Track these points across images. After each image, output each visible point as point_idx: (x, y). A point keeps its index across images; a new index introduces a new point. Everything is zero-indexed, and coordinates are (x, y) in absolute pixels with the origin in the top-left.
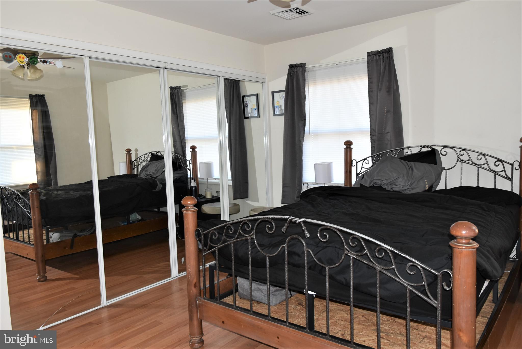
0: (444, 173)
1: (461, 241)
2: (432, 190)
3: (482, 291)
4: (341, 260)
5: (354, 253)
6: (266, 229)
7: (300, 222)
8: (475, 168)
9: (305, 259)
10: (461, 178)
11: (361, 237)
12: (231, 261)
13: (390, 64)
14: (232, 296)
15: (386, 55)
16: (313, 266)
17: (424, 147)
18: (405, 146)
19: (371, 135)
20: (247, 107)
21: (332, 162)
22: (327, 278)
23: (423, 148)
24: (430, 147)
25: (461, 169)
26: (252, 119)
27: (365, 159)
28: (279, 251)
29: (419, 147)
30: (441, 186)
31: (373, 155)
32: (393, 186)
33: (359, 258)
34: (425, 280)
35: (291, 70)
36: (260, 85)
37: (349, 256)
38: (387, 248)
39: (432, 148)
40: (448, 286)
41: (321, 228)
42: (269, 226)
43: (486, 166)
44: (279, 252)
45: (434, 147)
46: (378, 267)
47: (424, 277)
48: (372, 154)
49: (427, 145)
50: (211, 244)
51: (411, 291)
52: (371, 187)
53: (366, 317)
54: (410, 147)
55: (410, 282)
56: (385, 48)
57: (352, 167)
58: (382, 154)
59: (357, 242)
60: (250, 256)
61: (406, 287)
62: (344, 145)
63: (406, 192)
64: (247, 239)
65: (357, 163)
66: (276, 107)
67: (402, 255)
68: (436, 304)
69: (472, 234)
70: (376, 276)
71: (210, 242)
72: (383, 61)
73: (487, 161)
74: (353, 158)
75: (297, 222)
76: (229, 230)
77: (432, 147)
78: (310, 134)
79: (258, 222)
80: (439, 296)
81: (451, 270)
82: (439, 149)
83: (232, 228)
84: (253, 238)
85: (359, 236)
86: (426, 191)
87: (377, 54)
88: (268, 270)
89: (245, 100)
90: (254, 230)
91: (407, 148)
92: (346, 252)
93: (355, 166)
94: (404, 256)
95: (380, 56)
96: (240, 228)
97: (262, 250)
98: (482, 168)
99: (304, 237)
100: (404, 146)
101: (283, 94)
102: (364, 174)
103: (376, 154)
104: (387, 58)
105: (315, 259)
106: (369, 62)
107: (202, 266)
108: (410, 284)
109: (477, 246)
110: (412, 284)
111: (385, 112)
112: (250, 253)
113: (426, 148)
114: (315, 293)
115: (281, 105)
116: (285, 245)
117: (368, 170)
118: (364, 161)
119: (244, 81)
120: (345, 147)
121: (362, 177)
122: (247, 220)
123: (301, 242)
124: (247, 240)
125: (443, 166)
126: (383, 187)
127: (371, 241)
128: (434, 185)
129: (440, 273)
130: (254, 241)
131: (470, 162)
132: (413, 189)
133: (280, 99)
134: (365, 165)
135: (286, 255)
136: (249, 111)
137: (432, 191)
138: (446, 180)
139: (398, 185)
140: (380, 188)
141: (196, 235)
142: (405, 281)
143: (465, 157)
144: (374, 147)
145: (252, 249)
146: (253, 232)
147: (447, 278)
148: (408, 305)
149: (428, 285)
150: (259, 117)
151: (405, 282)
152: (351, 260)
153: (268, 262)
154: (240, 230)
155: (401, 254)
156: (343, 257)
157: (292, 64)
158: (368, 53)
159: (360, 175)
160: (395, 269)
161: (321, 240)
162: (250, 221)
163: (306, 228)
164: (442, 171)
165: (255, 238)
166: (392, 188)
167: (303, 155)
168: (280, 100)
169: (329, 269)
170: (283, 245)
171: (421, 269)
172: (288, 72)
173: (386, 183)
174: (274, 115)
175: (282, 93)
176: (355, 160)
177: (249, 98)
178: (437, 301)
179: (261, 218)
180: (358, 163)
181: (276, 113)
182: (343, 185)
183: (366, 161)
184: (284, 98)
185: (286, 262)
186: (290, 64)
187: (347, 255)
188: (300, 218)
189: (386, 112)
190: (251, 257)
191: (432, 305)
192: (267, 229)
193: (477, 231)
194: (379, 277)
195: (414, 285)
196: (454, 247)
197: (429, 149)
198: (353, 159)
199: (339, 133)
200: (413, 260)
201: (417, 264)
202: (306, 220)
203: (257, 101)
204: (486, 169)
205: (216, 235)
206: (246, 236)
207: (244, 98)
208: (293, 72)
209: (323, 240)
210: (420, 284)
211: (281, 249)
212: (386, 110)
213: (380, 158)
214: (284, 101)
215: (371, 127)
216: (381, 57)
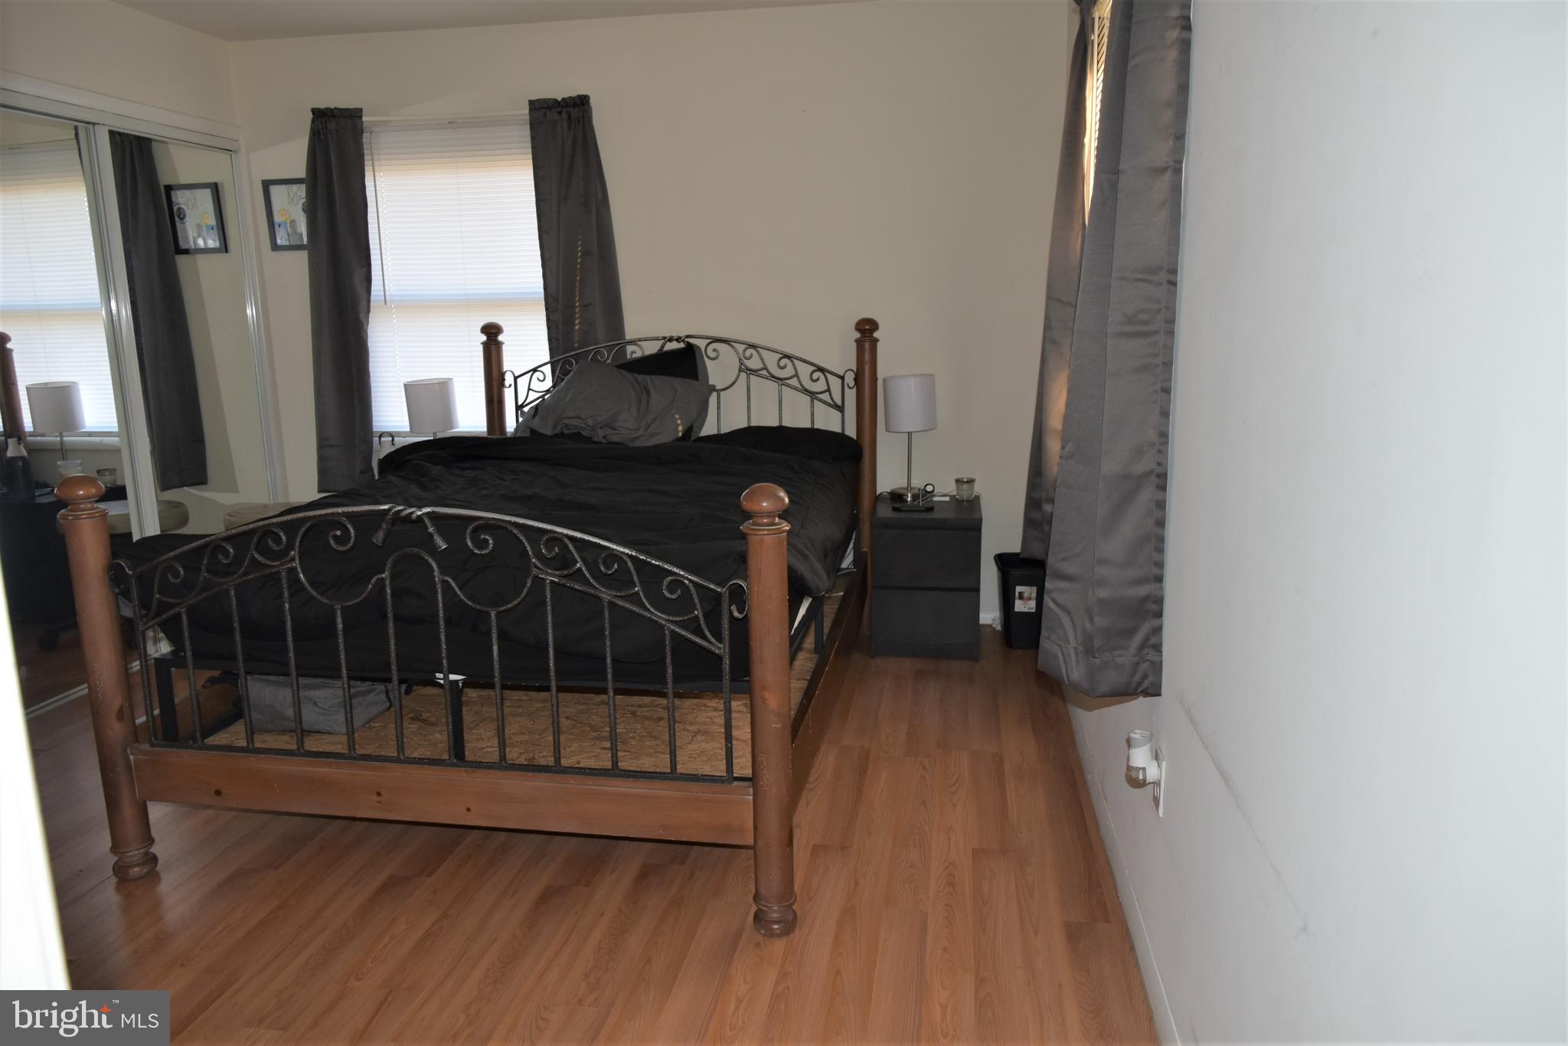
0: (713, 397)
1: (760, 521)
2: (690, 437)
3: (796, 624)
4: (525, 591)
5: (553, 572)
6: (329, 542)
7: (421, 515)
8: (773, 386)
9: (437, 600)
10: (749, 407)
11: (567, 536)
12: (233, 636)
13: (585, 135)
14: (243, 720)
15: (574, 112)
16: (457, 614)
17: (671, 340)
18: (629, 336)
19: (547, 309)
20: (182, 219)
21: (451, 379)
22: (494, 636)
23: (668, 343)
24: (683, 341)
25: (749, 390)
26: (199, 257)
27: (535, 370)
28: (369, 590)
29: (658, 340)
30: (709, 429)
31: (555, 359)
32: (609, 431)
33: (564, 581)
34: (698, 606)
35: (320, 125)
36: (225, 156)
37: (542, 579)
38: (622, 552)
39: (687, 342)
40: (740, 612)
41: (473, 525)
42: (338, 533)
43: (794, 382)
44: (370, 593)
45: (691, 341)
46: (606, 595)
47: (696, 600)
48: (552, 356)
49: (675, 335)
50: (165, 599)
51: (672, 632)
52: (556, 436)
53: (576, 718)
54: (640, 340)
55: (669, 615)
56: (574, 94)
57: (505, 389)
58: (577, 357)
59: (559, 549)
60: (288, 613)
61: (662, 627)
62: (480, 334)
63: (637, 444)
64: (278, 572)
65: (516, 378)
66: (279, 226)
67: (653, 562)
68: (720, 648)
69: (779, 507)
70: (602, 614)
71: (159, 593)
72: (569, 129)
73: (796, 371)
74: (506, 367)
75: (414, 516)
76: (220, 557)
77: (686, 340)
78: (386, 304)
79: (309, 524)
80: (726, 634)
81: (745, 578)
82: (701, 344)
83: (227, 550)
84: (295, 569)
85: (561, 533)
86: (678, 439)
87: (553, 107)
88: (341, 640)
89: (173, 200)
90: (297, 548)
91: (632, 342)
92: (535, 571)
93: (510, 386)
94: (657, 563)
95: (560, 113)
96: (253, 546)
97: (322, 594)
98: (788, 386)
99: (433, 550)
100: (627, 338)
101: (300, 192)
102: (537, 405)
103: (562, 357)
104: (579, 121)
105: (463, 597)
106: (535, 126)
107: (138, 662)
108: (671, 618)
109: (788, 528)
110: (675, 619)
111: (579, 254)
112: (287, 605)
113: (675, 342)
114: (463, 677)
115: (293, 222)
116: (384, 576)
117: (544, 395)
118: (533, 374)
119: (165, 143)
120: (484, 338)
121: (532, 413)
122: (273, 524)
123: (427, 561)
124: (275, 578)
125: (711, 382)
126: (585, 433)
127: (589, 540)
128: (694, 426)
129: (727, 587)
130: (298, 574)
131: (764, 372)
132: (652, 435)
133: (290, 203)
134: (535, 385)
135: (389, 597)
136: (191, 233)
137: (693, 438)
138: (719, 414)
139: (618, 428)
140: (577, 436)
141: (111, 580)
142: (660, 614)
143: (754, 363)
144: (557, 339)
145: (290, 596)
146: (292, 553)
147: (739, 596)
148: (668, 660)
149: (706, 617)
150: (227, 251)
151: (660, 617)
152: (548, 588)
153: (339, 620)
154: (254, 552)
155: (650, 562)
156: (529, 585)
157: (322, 106)
158: (531, 102)
159: (526, 409)
160: (641, 593)
161: (476, 551)
162: (283, 526)
163: (437, 529)
164: (710, 393)
165: (301, 567)
166: (604, 437)
167: (371, 359)
168: (291, 206)
169: (496, 615)
170: (379, 576)
171: (692, 588)
172: (312, 129)
173: (591, 424)
174: (275, 247)
175: (295, 187)
176: (511, 371)
177: (187, 193)
178: (720, 643)
179: (314, 516)
180: (518, 380)
181: (279, 242)
182: (485, 435)
183: (537, 374)
184: (304, 200)
185: (390, 615)
186: (314, 107)
187: (538, 577)
188: (420, 508)
189: (582, 255)
190: (291, 615)
191: (713, 653)
192: (332, 542)
193: (787, 500)
194: (609, 614)
195: (678, 619)
196: (749, 534)
197: (682, 345)
198: (505, 370)
199: (465, 303)
200: (675, 570)
201: (682, 576)
202: (437, 510)
203: (217, 203)
204: (795, 389)
205: (179, 572)
206: (273, 566)
207: (173, 193)
208: (325, 131)
209: (479, 553)
210: (691, 616)
211: (374, 586)
212: (579, 249)
213: (571, 365)
214: (303, 209)
215: (545, 289)
216: (564, 115)
